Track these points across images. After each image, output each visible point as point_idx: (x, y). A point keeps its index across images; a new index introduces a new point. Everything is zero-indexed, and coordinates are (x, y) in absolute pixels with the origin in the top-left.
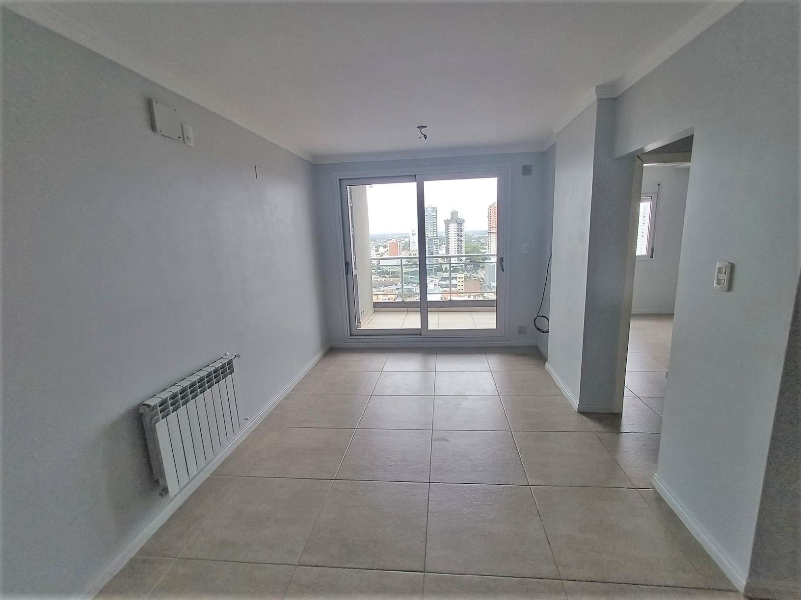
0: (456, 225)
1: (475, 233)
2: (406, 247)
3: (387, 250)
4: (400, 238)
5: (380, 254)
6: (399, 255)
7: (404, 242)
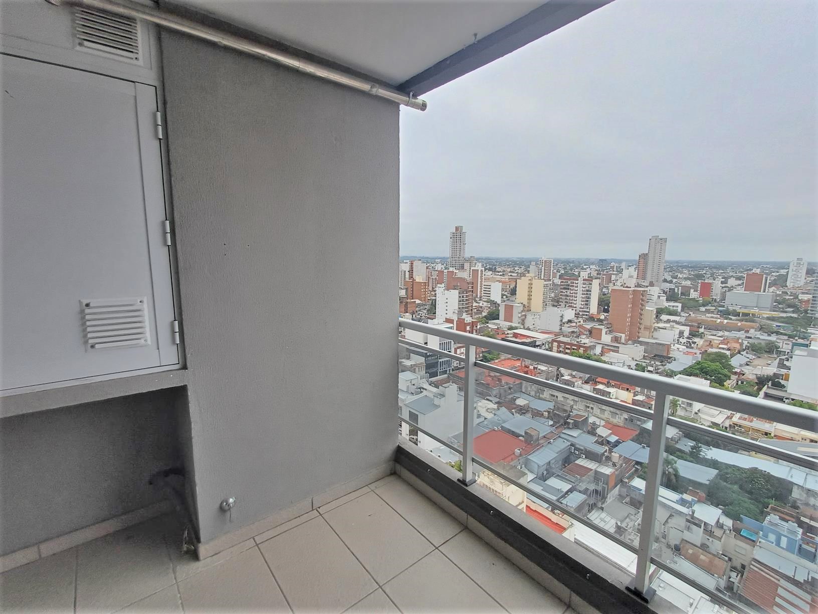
2: (781, 281)
3: (743, 283)
4: (771, 268)
5: (729, 287)
6: (762, 291)
7: (778, 274)
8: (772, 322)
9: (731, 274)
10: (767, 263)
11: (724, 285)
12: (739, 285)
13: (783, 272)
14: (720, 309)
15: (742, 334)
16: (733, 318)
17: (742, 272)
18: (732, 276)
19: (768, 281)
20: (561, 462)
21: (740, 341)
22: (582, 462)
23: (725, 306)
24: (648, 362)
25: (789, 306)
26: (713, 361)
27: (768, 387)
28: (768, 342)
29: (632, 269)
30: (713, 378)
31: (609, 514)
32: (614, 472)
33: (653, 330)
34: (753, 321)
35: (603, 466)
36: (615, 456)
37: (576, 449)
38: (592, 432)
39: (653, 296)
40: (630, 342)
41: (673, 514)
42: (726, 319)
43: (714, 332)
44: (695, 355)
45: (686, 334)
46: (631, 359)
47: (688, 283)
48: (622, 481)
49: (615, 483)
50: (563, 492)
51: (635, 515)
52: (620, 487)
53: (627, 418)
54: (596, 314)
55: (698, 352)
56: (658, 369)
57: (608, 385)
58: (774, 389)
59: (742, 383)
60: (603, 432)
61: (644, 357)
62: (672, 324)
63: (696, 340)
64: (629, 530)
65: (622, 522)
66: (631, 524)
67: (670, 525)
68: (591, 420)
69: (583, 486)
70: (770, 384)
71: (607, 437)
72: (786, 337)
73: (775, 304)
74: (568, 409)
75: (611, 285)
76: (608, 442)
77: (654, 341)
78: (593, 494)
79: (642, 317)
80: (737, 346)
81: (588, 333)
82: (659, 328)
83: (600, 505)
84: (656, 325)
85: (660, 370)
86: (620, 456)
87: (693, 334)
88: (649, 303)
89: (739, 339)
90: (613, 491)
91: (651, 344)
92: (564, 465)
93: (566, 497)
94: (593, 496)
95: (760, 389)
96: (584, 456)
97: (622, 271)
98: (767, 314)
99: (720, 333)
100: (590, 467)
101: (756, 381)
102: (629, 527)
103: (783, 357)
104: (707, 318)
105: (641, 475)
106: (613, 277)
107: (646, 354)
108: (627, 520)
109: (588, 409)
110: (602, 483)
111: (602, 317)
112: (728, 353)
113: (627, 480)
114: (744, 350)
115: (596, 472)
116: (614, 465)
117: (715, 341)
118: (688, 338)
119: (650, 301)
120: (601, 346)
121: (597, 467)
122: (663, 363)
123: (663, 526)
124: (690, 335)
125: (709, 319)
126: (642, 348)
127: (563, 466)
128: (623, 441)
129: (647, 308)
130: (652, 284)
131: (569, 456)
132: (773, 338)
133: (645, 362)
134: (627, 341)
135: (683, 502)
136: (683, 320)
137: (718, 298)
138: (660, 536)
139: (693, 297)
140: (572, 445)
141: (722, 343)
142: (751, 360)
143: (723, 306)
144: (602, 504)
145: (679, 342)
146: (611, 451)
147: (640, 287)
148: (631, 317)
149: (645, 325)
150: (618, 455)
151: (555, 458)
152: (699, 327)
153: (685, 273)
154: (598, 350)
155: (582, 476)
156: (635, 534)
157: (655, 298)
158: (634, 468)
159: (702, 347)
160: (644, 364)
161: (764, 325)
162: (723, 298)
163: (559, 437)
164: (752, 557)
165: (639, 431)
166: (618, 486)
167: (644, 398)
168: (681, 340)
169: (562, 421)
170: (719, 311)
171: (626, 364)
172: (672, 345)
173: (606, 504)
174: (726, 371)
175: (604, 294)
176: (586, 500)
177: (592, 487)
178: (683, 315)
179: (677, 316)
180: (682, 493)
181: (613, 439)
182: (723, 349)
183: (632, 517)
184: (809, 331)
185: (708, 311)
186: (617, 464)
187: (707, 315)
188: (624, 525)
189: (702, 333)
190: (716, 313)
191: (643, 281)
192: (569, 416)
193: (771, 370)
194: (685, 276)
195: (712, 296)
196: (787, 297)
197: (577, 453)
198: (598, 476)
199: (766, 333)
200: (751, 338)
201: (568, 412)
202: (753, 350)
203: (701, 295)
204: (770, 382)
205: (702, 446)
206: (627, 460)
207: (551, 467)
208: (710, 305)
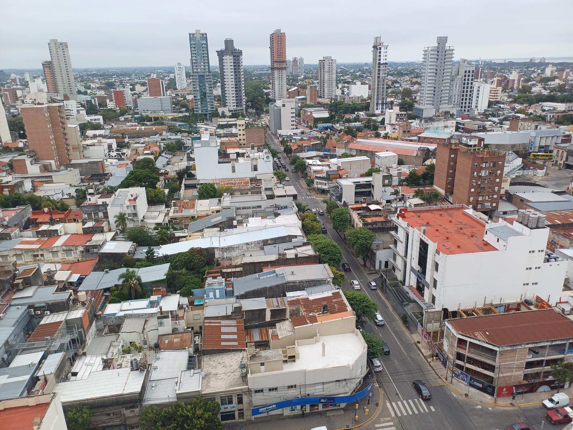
0: (232, 57)
1: (256, 68)
2: (172, 85)
3: (147, 89)
4: (164, 73)
5: (137, 94)
6: (162, 95)
7: (169, 78)
8: (175, 123)
9: (136, 80)
10: (160, 68)
11: (133, 92)
12: (145, 91)
13: (172, 76)
14: (136, 116)
15: (157, 138)
16: (148, 123)
17: (144, 78)
18: (137, 83)
19: (164, 86)
20: (22, 333)
21: (158, 144)
22: (49, 319)
23: (140, 113)
24: (87, 184)
25: (183, 106)
26: (143, 168)
27: (185, 179)
28: (176, 140)
29: (39, 81)
30: (147, 183)
31: (92, 355)
32: (86, 311)
33: (82, 149)
34: (162, 124)
35: (72, 312)
36: (82, 295)
37: (36, 309)
38: (50, 281)
39: (72, 112)
40: (62, 168)
41: (147, 319)
42: (143, 126)
43: (137, 140)
44: (127, 166)
45: (114, 146)
46: (68, 186)
47: (102, 93)
48: (96, 316)
49: (90, 322)
50: (35, 364)
51: (117, 339)
52: (96, 322)
53: (83, 250)
54: (11, 142)
55: (129, 162)
56: (99, 189)
57: (52, 222)
58: (189, 180)
59: (168, 181)
60: (61, 276)
61: (82, 181)
62: (99, 138)
63: (125, 151)
64: (115, 358)
65: (106, 354)
66: (115, 351)
67: (147, 330)
68: (44, 269)
69: (57, 344)
70: (186, 176)
71: (68, 279)
72: (186, 134)
73: (173, 106)
74: (11, 268)
75: (19, 102)
76: (71, 284)
77: (86, 161)
78: (70, 346)
79: (67, 137)
80: (157, 149)
81: (8, 168)
82: (88, 145)
83: (81, 352)
84: (84, 143)
85: (101, 190)
86: (87, 292)
87: (121, 145)
88: (70, 120)
89: (157, 142)
90: (91, 330)
91: (85, 165)
92: (28, 334)
93: (41, 367)
94: (71, 348)
95: (181, 183)
96: (48, 312)
97: (28, 84)
98: (170, 116)
99: (142, 140)
100: (58, 320)
101: (177, 176)
102: (114, 354)
103: (189, 151)
104: (128, 128)
105: (112, 300)
106: (19, 93)
107: (83, 177)
108: (112, 348)
109: (38, 258)
110: (77, 329)
111: (21, 145)
112: (152, 157)
113: (100, 313)
114: (163, 152)
115: (67, 322)
116: (83, 304)
117: (140, 149)
118: (117, 150)
119: (71, 117)
120: (30, 180)
121: (67, 316)
122: (102, 182)
123: (142, 335)
124: (118, 146)
125: (130, 128)
126: (77, 171)
127: (27, 336)
128: (86, 276)
129: (69, 126)
130: (66, 98)
131: (30, 321)
132: (179, 136)
133: (84, 186)
134: (58, 167)
135: (152, 304)
136: (107, 133)
137: (131, 105)
138: (142, 344)
139: (110, 108)
140: (30, 307)
141: (146, 149)
142: (169, 159)
143: (137, 113)
144: (83, 350)
145: (110, 157)
146: (76, 292)
147: (55, 102)
148: (55, 138)
149: (72, 145)
150: (85, 292)
151: (13, 332)
152: (124, 138)
153: (96, 83)
154: (28, 186)
155: (51, 335)
156: (122, 357)
157: (74, 113)
158: (104, 297)
159: (131, 157)
160: (84, 188)
161: (171, 126)
162: (136, 106)
163: (10, 306)
164: (204, 317)
165: (98, 259)
166: (94, 323)
167: (94, 223)
168: (111, 153)
169: (7, 286)
170: (136, 119)
171: (65, 193)
172: (105, 161)
173: (87, 347)
174: (154, 175)
175: (14, 116)
176: (65, 356)
177: (67, 339)
178: (107, 127)
179: (102, 129)
180: (149, 297)
181: (75, 278)
182: (148, 154)
183: (114, 344)
184: (198, 126)
185: (126, 120)
186: (86, 302)
187: (127, 124)
188: (110, 356)
189: (128, 143)
190: (133, 121)
191: (56, 94)
192: (15, 277)
193: (184, 165)
194: (97, 86)
195: (126, 104)
196: (180, 99)
197: (39, 312)
198: (69, 324)
199: (173, 133)
200: (164, 140)
201: (13, 272)
202: (169, 150)
203: (117, 104)
204: (186, 175)
205: (154, 247)
206: (94, 293)
207: (11, 346)
208: (127, 113)
